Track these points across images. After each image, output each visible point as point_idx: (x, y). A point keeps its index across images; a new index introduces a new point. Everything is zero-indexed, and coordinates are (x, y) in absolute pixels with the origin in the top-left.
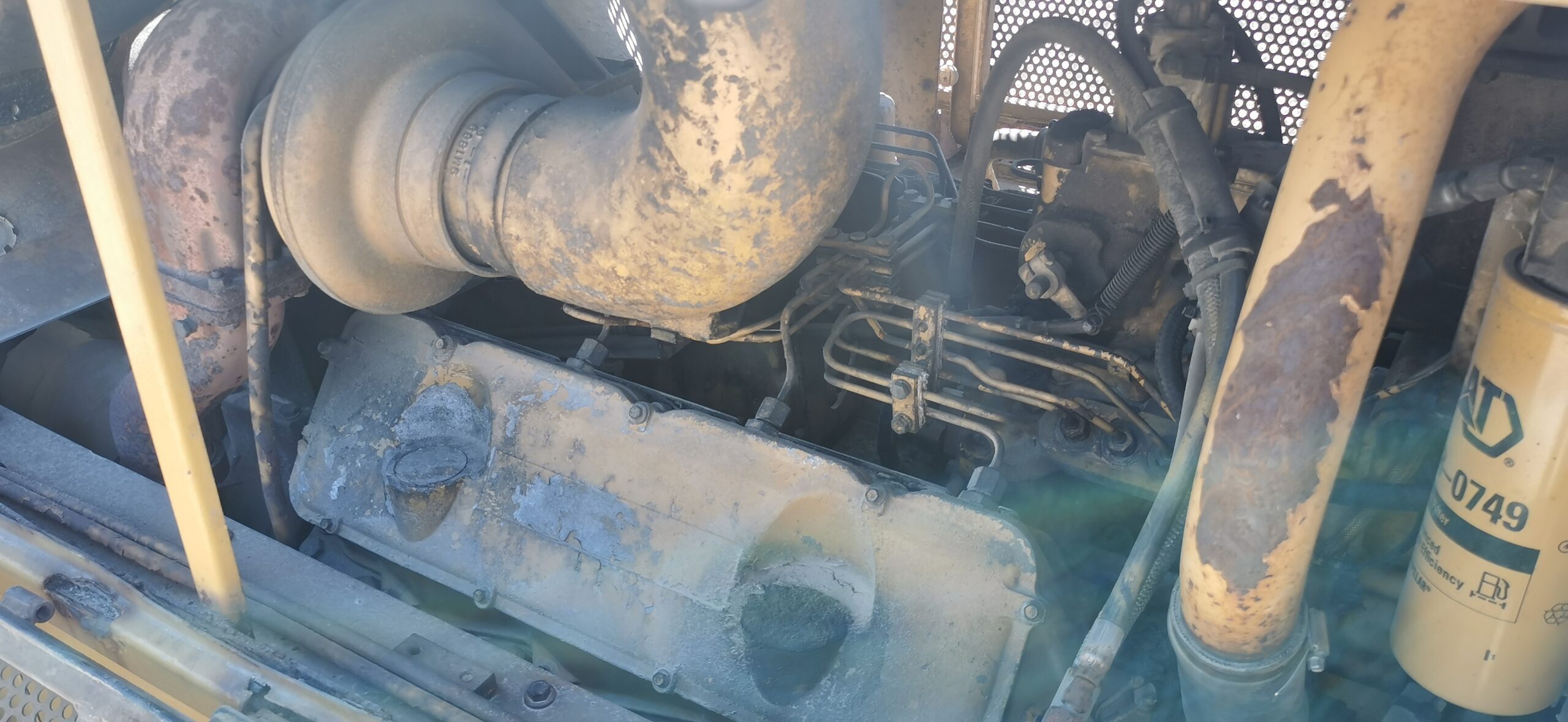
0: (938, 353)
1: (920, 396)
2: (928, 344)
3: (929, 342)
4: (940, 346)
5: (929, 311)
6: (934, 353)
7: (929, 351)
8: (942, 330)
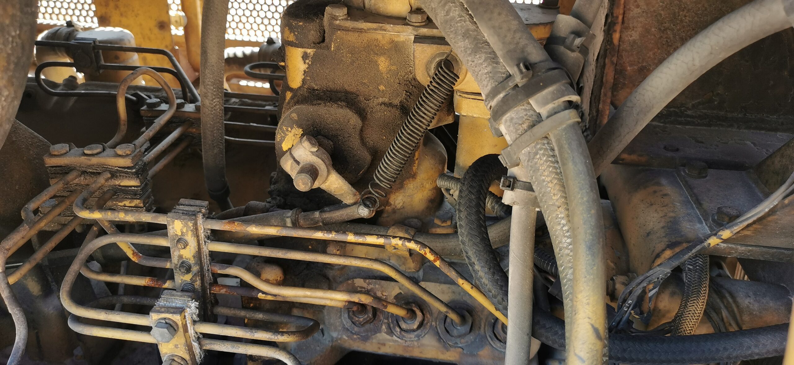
0: (206, 268)
1: (191, 331)
2: (192, 261)
3: (192, 259)
4: (206, 259)
5: (186, 225)
6: (202, 268)
7: (195, 269)
8: (205, 242)
